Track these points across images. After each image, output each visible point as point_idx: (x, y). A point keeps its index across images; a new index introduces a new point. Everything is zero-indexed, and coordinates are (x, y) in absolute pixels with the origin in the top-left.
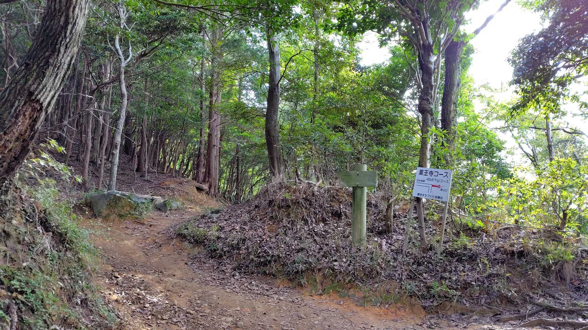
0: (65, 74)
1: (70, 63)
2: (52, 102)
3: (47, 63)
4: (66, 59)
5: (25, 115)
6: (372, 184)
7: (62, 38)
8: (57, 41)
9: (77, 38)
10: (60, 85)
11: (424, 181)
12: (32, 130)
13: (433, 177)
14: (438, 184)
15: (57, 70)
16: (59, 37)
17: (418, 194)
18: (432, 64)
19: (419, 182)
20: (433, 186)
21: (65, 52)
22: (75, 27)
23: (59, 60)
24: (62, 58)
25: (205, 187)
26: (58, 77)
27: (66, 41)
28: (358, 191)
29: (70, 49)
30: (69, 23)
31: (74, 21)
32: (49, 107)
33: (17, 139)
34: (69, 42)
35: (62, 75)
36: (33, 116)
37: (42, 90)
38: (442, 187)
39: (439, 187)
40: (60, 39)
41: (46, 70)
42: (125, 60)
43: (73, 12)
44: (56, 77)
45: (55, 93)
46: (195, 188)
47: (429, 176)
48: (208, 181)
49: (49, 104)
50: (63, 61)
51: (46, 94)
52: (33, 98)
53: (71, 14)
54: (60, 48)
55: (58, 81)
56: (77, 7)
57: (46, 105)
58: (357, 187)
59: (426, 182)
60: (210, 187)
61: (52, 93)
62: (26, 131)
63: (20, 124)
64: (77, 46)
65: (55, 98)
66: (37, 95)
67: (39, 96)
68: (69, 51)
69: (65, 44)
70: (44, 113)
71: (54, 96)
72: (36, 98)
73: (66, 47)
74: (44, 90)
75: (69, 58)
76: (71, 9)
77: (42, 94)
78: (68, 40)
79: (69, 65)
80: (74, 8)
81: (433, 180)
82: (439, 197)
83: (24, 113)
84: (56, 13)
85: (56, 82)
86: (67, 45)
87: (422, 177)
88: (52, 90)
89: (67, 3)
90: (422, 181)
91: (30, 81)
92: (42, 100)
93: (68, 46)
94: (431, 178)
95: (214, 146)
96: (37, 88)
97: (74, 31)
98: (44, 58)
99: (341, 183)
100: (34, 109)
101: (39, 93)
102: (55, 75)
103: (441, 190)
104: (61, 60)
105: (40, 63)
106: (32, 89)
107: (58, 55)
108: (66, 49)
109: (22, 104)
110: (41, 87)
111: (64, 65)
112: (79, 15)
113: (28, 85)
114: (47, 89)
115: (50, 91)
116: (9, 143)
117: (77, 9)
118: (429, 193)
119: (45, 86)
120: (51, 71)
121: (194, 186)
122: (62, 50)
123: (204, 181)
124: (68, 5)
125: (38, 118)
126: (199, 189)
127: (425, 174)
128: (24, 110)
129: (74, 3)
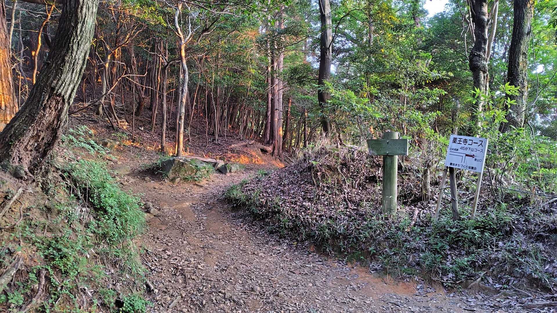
0: (82, 68)
1: (85, 58)
2: (72, 94)
3: (63, 61)
4: (80, 54)
5: (50, 108)
6: (403, 152)
7: (74, 37)
8: (70, 41)
9: (88, 35)
10: (78, 78)
11: (457, 150)
12: (58, 120)
13: (467, 146)
14: (472, 153)
15: (73, 66)
16: (71, 37)
17: (451, 164)
18: (484, 15)
19: (452, 151)
20: (467, 155)
21: (78, 49)
22: (85, 26)
23: (74, 56)
24: (76, 54)
25: (269, 149)
26: (75, 71)
27: (77, 39)
28: (389, 160)
29: (82, 46)
30: (78, 23)
31: (83, 20)
32: (71, 99)
33: (47, 128)
34: (80, 40)
35: (78, 70)
36: (58, 108)
37: (62, 84)
38: (476, 156)
39: (472, 156)
40: (72, 38)
41: (63, 67)
42: (185, 38)
43: (81, 12)
44: (73, 72)
45: (74, 87)
46: (259, 149)
47: (463, 145)
48: (272, 143)
49: (70, 96)
50: (77, 57)
51: (66, 87)
52: (55, 92)
53: (80, 14)
54: (72, 46)
55: (75, 76)
56: (85, 7)
57: (67, 98)
58: (387, 155)
59: (460, 151)
60: (274, 149)
61: (72, 86)
62: (53, 121)
63: (47, 115)
64: (89, 42)
65: (75, 91)
66: (58, 90)
67: (60, 90)
68: (82, 48)
69: (77, 42)
70: (66, 105)
71: (74, 89)
72: (57, 92)
73: (78, 44)
74: (63, 85)
75: (83, 54)
76: (79, 10)
77: (62, 88)
78: (79, 38)
79: (84, 60)
80: (82, 8)
81: (466, 148)
82: (472, 168)
83: (49, 106)
84: (67, 15)
85: (73, 76)
86: (78, 42)
87: (455, 146)
88: (71, 84)
89: (75, 5)
90: (455, 150)
91: (51, 78)
92: (63, 93)
93: (80, 43)
94: (466, 146)
95: (276, 109)
96: (57, 83)
97: (83, 29)
98: (61, 57)
99: (371, 151)
100: (57, 102)
101: (60, 88)
102: (71, 71)
103: (476, 159)
104: (75, 56)
105: (58, 62)
106: (53, 85)
107: (72, 53)
108: (78, 46)
109: (47, 99)
110: (60, 82)
111: (78, 61)
112: (87, 13)
113: (49, 82)
114: (66, 83)
115: (69, 85)
116: (41, 133)
117: (84, 9)
118: (463, 163)
119: (64, 81)
120: (68, 67)
121: (258, 148)
122: (75, 47)
123: (268, 143)
124: (77, 6)
125: (62, 109)
126: (264, 151)
127: (459, 142)
128: (49, 103)
129: (81, 3)
